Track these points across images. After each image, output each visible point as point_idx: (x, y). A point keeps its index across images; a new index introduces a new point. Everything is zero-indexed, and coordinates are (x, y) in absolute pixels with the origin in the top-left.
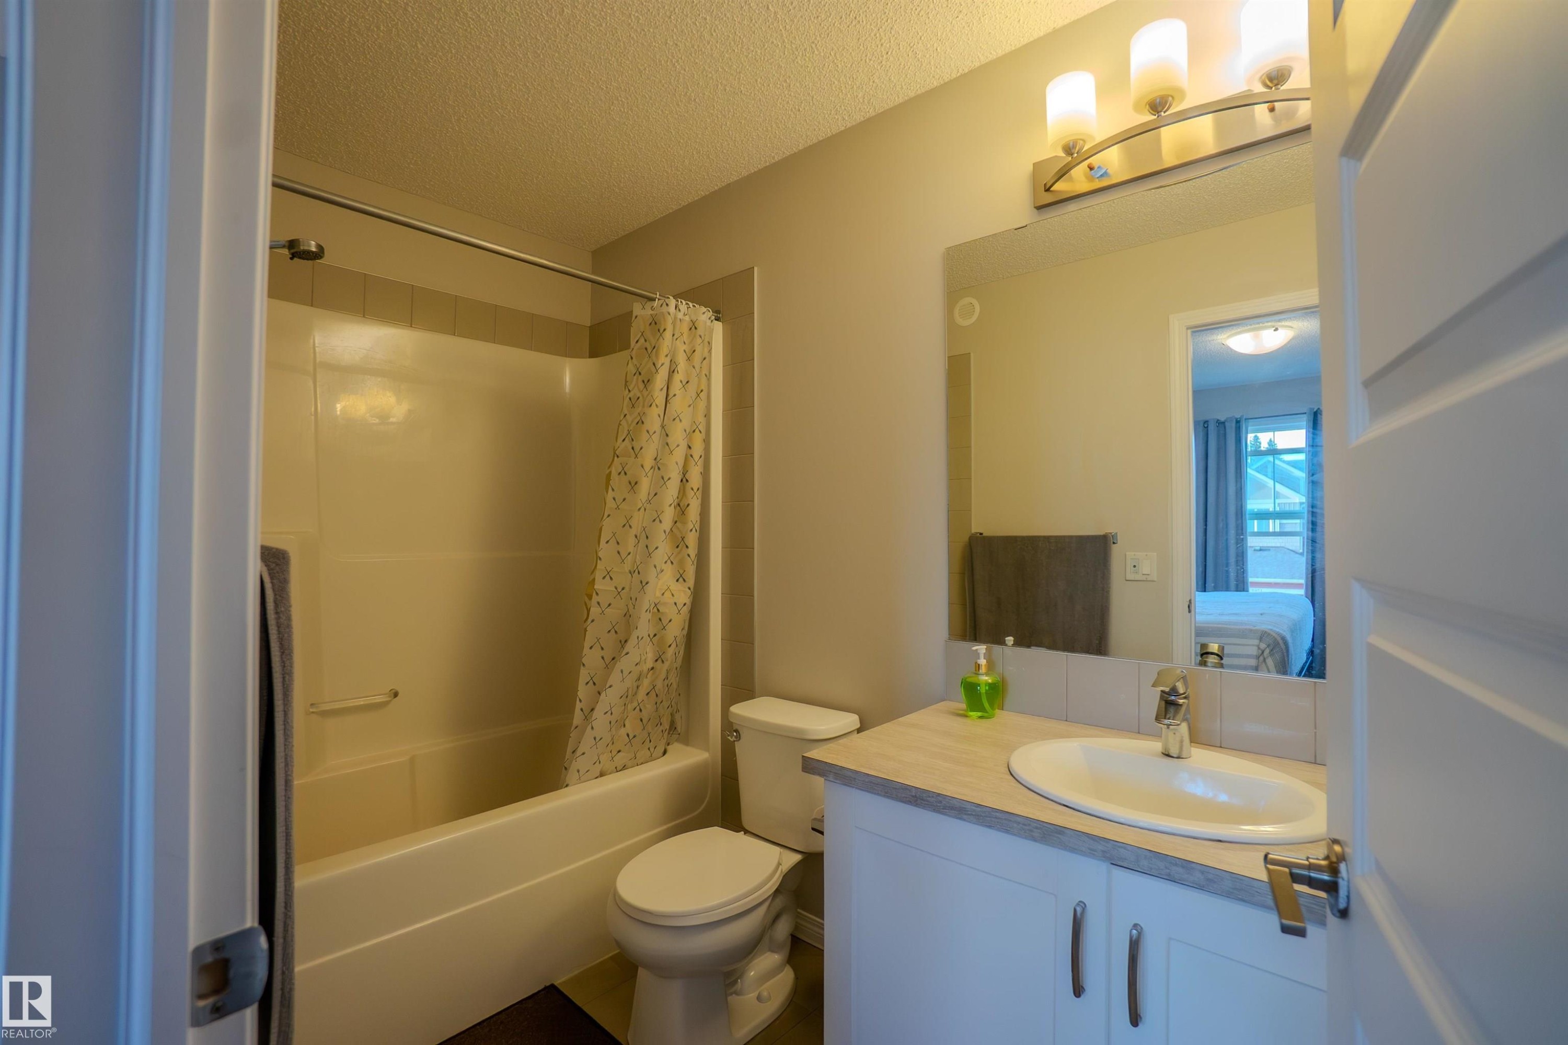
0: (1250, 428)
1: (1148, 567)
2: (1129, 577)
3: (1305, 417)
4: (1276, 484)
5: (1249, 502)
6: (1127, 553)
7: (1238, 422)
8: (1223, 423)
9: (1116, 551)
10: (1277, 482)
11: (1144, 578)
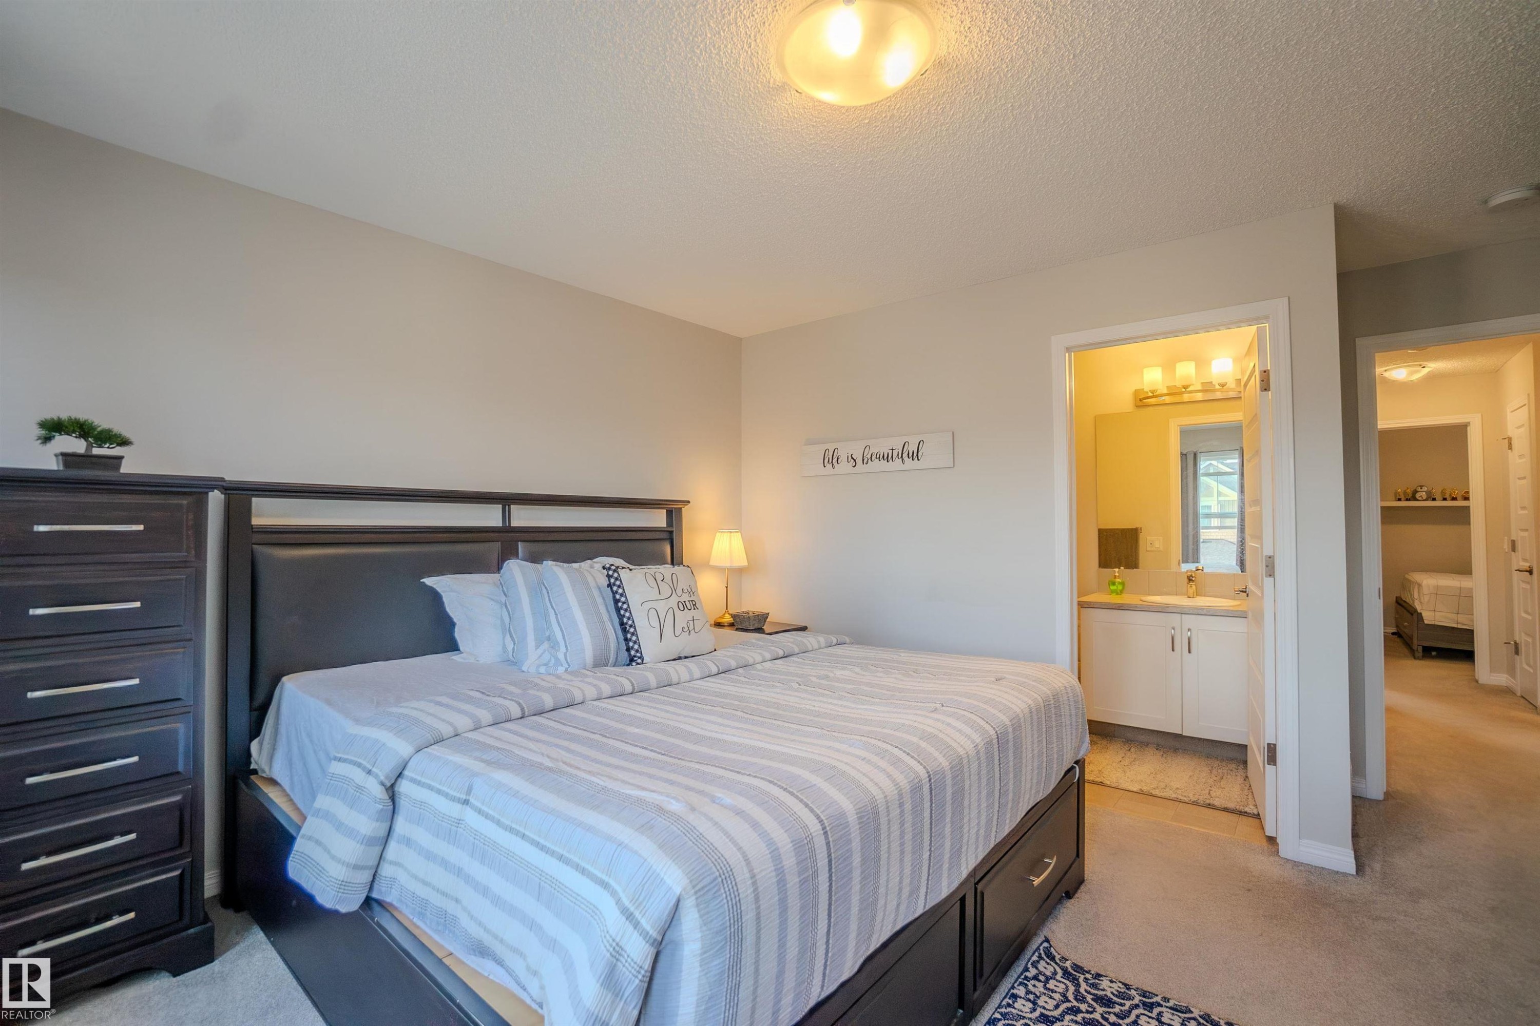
0: (1202, 458)
1: (1158, 544)
2: (1149, 549)
3: (1237, 452)
4: (1219, 485)
5: (1202, 499)
6: (1148, 537)
7: (1195, 455)
8: (1186, 455)
9: (1142, 537)
10: (1221, 484)
11: (1156, 550)
